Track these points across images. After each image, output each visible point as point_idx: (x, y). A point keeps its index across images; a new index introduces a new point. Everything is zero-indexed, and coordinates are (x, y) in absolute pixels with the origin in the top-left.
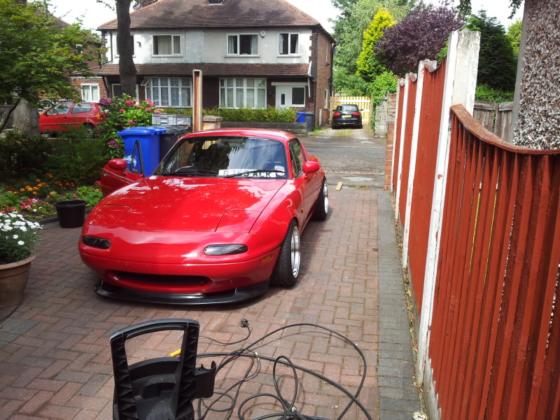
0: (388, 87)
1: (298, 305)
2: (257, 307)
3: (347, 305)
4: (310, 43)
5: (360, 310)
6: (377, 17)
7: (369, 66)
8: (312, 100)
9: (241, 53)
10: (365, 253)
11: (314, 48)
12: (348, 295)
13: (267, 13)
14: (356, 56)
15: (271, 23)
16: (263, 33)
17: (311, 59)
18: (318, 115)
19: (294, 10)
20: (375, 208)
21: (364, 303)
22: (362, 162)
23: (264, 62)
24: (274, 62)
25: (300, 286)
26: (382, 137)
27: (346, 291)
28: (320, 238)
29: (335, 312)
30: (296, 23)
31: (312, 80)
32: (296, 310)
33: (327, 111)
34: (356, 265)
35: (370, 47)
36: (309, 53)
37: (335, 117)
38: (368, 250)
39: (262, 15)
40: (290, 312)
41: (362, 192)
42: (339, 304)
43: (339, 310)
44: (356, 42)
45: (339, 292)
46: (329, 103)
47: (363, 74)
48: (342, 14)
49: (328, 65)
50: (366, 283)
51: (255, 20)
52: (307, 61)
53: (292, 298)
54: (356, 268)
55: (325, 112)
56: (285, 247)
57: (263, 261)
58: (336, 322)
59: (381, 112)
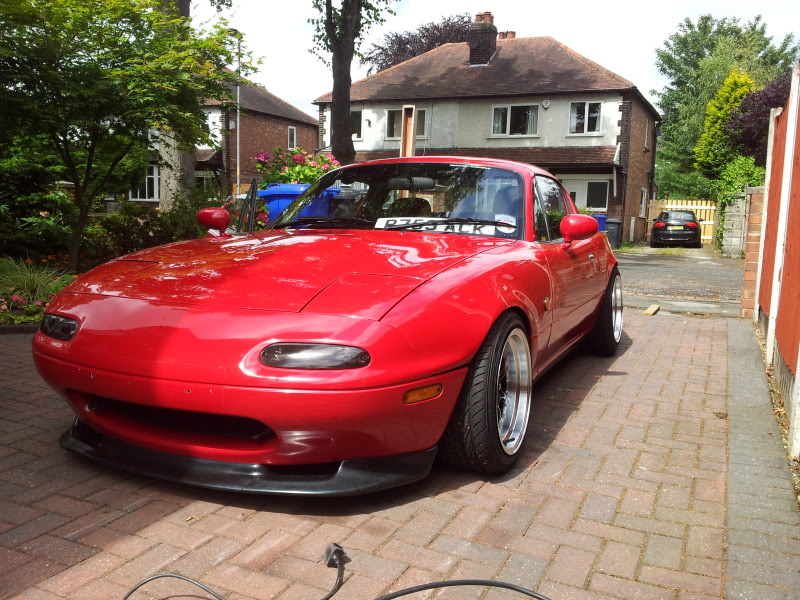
0: (746, 178)
1: (501, 523)
2: (392, 516)
3: (638, 539)
4: (619, 116)
5: (671, 556)
6: (729, 81)
7: (715, 154)
8: (620, 200)
9: (511, 133)
10: (697, 421)
11: (624, 124)
12: (643, 511)
13: (554, 74)
14: (695, 140)
15: (560, 88)
16: (546, 103)
17: (619, 139)
18: (629, 224)
19: (596, 68)
20: (723, 343)
21: (684, 539)
22: (698, 284)
23: (546, 144)
24: (562, 144)
25: (522, 475)
26: (735, 257)
27: (639, 501)
28: (597, 384)
29: (597, 556)
30: (597, 87)
31: (620, 171)
32: (494, 537)
33: (644, 221)
34: (671, 444)
35: (717, 126)
36: (618, 130)
37: (656, 229)
38: (704, 415)
39: (547, 77)
40: (475, 540)
41: (696, 321)
42: (614, 533)
43: (611, 549)
44: (694, 120)
45: (620, 502)
46: (647, 210)
47: (705, 167)
48: (673, 84)
49: (647, 151)
50: (693, 487)
51: (536, 84)
52: (613, 142)
53: (492, 505)
54: (671, 450)
55: (640, 224)
56: (479, 371)
57: (414, 397)
58: (595, 584)
59: (734, 216)
